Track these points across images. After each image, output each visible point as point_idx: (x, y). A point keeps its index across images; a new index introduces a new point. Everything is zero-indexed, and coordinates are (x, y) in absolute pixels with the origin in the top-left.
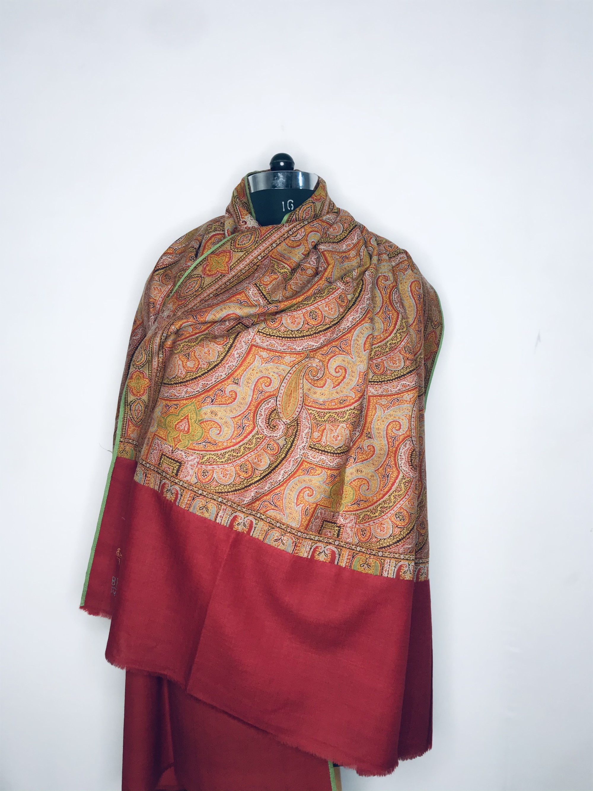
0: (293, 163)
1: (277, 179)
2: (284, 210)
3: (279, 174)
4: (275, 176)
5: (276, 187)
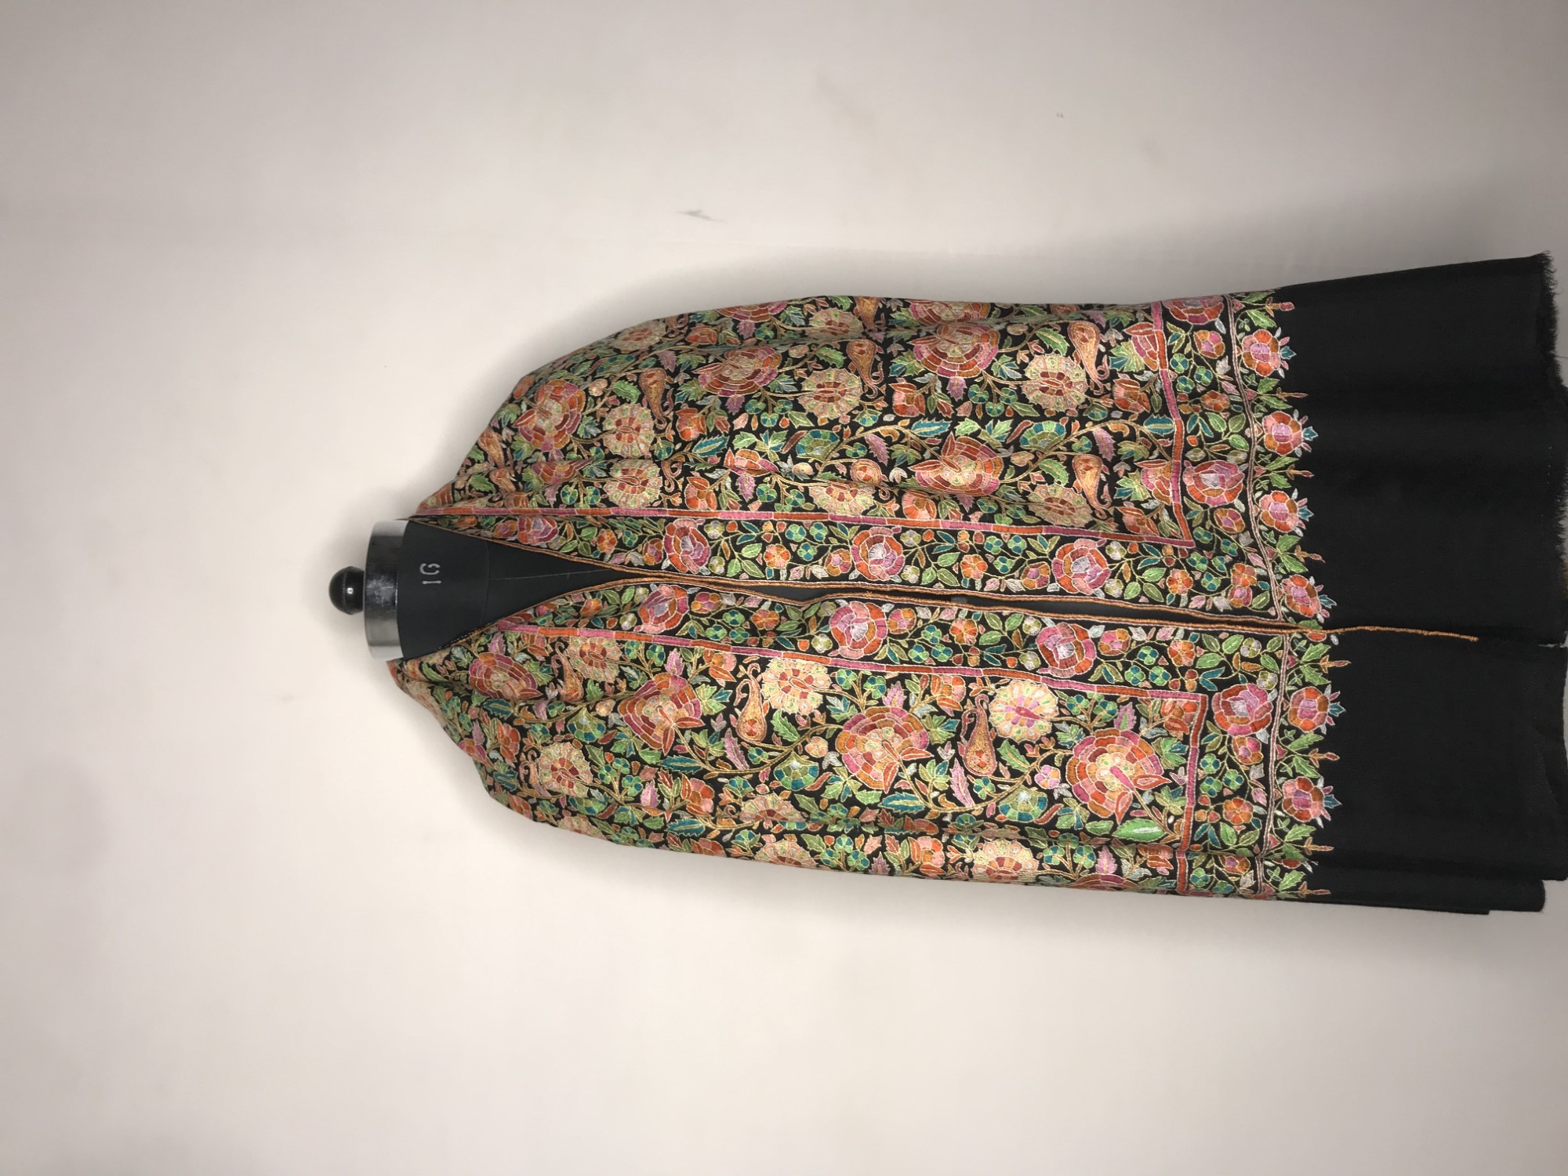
0: (349, 568)
1: (379, 594)
2: (439, 582)
3: (370, 589)
4: (372, 599)
5: (393, 598)
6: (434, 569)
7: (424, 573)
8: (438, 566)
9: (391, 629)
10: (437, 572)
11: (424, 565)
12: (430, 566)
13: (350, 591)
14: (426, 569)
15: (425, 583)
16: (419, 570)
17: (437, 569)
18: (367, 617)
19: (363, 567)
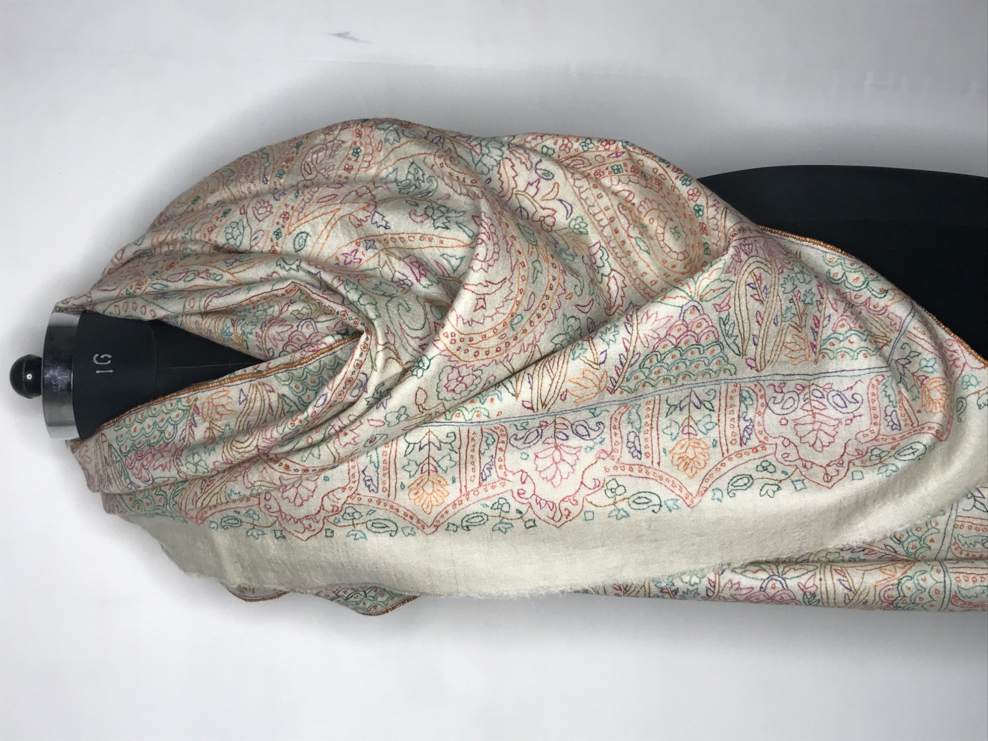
0: (28, 357)
1: (56, 381)
2: (111, 371)
3: (47, 376)
4: (49, 385)
5: (69, 384)
6: (106, 359)
7: (97, 363)
8: (110, 356)
9: (68, 412)
10: (109, 362)
11: (97, 355)
12: (103, 356)
13: (29, 377)
14: (99, 359)
15: (98, 372)
16: (92, 359)
17: (109, 359)
18: (45, 401)
19: (41, 356)
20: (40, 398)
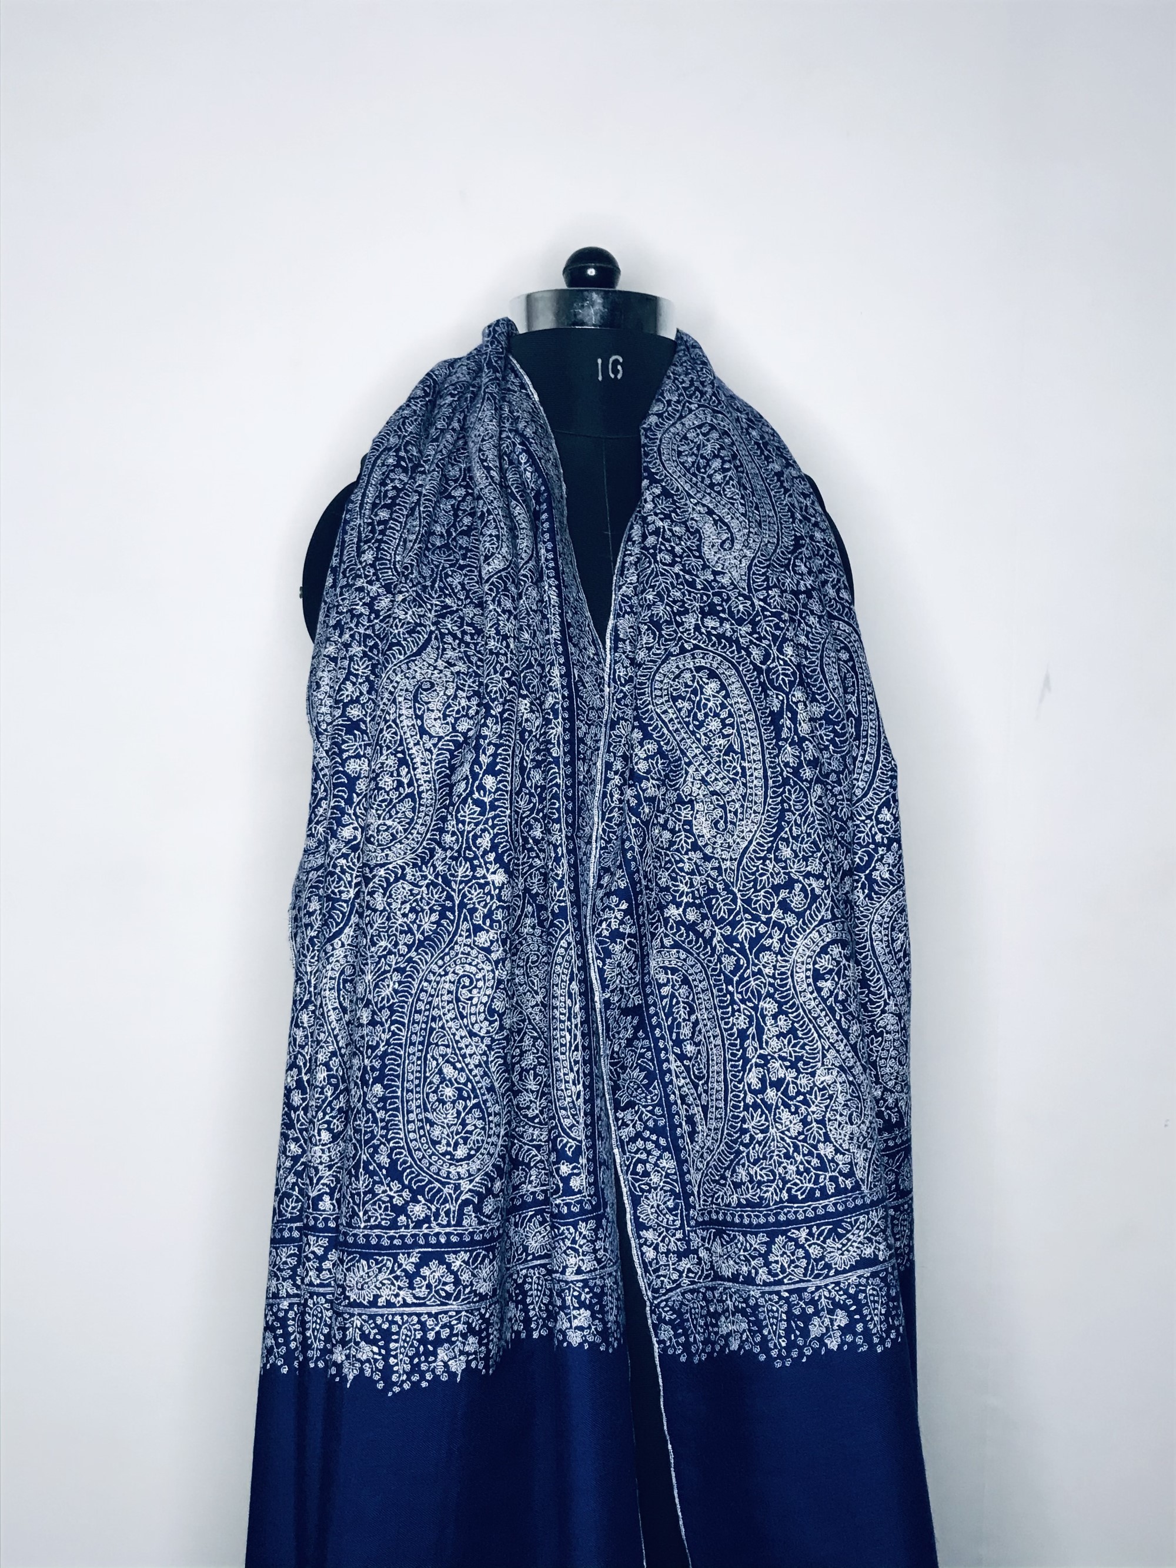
0: (617, 270)
1: (587, 306)
2: (600, 378)
4: (581, 298)
5: (583, 324)
6: (615, 372)
7: (611, 360)
8: (619, 376)
9: (546, 322)
10: (612, 376)
11: (621, 360)
12: (619, 367)
13: (591, 272)
14: (616, 362)
15: (600, 361)
16: (616, 354)
17: (615, 376)
18: (560, 292)
19: (619, 287)
20: (563, 286)
